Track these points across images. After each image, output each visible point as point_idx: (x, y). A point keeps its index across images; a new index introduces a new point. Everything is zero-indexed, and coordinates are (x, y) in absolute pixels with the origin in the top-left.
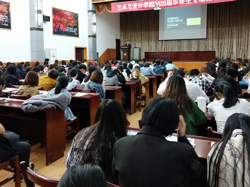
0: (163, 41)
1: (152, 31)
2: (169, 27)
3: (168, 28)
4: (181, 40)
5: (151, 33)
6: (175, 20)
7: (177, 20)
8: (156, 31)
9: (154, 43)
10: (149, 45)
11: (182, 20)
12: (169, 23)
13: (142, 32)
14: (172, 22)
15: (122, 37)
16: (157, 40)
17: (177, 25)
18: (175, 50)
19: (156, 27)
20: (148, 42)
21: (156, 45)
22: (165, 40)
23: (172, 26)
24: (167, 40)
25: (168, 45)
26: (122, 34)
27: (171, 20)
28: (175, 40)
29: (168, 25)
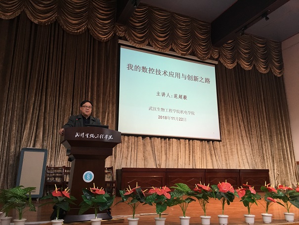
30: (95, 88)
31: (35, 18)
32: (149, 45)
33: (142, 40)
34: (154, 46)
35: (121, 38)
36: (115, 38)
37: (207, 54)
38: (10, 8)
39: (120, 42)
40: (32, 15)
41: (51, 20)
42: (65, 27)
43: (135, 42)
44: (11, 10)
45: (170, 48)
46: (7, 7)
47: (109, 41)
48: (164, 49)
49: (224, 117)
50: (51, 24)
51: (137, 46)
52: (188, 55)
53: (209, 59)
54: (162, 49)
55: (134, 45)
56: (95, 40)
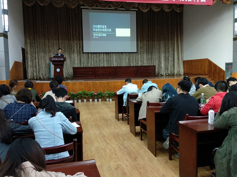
1: (73, 40)
2: (95, 36)
4: (110, 53)
5: (72, 42)
6: (102, 28)
7: (104, 28)
8: (79, 40)
9: (78, 56)
10: (70, 58)
11: (110, 30)
12: (95, 32)
13: (60, 41)
14: (99, 30)
16: (81, 52)
17: (105, 35)
19: (79, 36)
20: (70, 55)
21: (80, 59)
22: (92, 53)
23: (100, 35)
24: (94, 53)
25: (94, 59)
26: (28, 41)
27: (97, 28)
28: (104, 53)
29: (94, 34)
30: (71, 33)
31: (42, 3)
32: (97, 6)
33: (93, 4)
34: (99, 7)
35: (82, 5)
36: (79, 5)
39: (82, 7)
40: (40, 2)
42: (55, 5)
43: (89, 6)
45: (108, 6)
47: (76, 8)
48: (105, 7)
49: (139, 40)
50: (49, 4)
51: (90, 8)
52: (119, 8)
53: (132, 8)
54: (103, 7)
55: (88, 8)
56: (69, 9)
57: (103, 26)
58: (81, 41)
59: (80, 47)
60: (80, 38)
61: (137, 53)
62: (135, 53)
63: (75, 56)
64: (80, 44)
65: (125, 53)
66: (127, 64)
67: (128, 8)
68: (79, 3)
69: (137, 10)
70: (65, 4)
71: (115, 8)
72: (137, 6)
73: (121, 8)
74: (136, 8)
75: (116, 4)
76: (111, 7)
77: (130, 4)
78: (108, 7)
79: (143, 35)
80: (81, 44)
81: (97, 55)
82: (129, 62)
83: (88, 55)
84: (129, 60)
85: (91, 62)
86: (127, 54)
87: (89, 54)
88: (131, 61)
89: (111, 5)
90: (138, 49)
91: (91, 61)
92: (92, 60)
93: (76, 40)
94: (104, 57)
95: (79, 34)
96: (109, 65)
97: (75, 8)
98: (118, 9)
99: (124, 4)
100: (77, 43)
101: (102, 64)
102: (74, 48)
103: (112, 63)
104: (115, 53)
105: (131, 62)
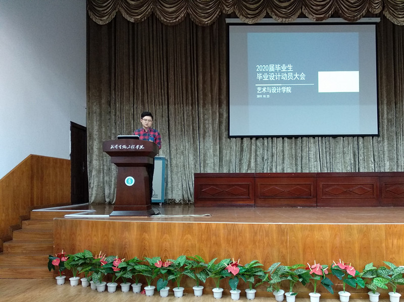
0: (242, 137)
1: (204, 106)
2: (263, 94)
3: (258, 96)
4: (302, 136)
5: (201, 110)
6: (281, 72)
7: (287, 73)
8: (220, 106)
9: (215, 144)
10: (195, 150)
11: (303, 76)
12: (262, 82)
13: (172, 108)
14: (272, 78)
15: (95, 118)
16: (225, 134)
17: (289, 90)
18: (283, 169)
19: (220, 94)
20: (194, 142)
21: (220, 152)
22: (251, 137)
23: (274, 90)
24: (257, 137)
25: (258, 153)
27: (268, 73)
28: (283, 137)
29: (259, 89)
30: (201, 86)
31: (131, 16)
32: (267, 16)
33: (257, 11)
34: (274, 17)
35: (229, 16)
36: (222, 17)
37: (360, 11)
38: (106, 11)
39: (228, 21)
40: (128, 13)
41: (147, 13)
42: (162, 19)
43: (247, 18)
44: (106, 13)
45: (298, 13)
46: (103, 11)
48: (289, 17)
49: (385, 102)
50: (148, 18)
51: (250, 22)
52: (328, 17)
53: (364, 17)
54: (286, 18)
55: (246, 22)
56: (197, 26)
57: (284, 68)
58: (224, 106)
59: (220, 123)
60: (223, 99)
61: (378, 136)
62: (373, 136)
63: (209, 146)
64: (221, 115)
65: (343, 136)
66: (349, 168)
67: (355, 16)
68: (221, 12)
69: (378, 20)
70: (188, 14)
71: (318, 19)
72: (377, 11)
73: (332, 16)
74: (376, 16)
75: (319, 8)
76: (305, 17)
77: (358, 6)
78: (299, 17)
79: (395, 87)
80: (225, 115)
81: (266, 144)
82: (355, 161)
83: (242, 143)
84: (354, 155)
85: (250, 162)
86: (350, 138)
87: (245, 139)
88: (361, 158)
89: (305, 12)
90: (381, 125)
91: (250, 158)
92: (251, 156)
93: (212, 105)
94: (283, 147)
95: (220, 89)
96: (296, 169)
97: (213, 23)
98: (324, 21)
99: (340, 7)
100: (214, 113)
101: (278, 167)
102: (207, 126)
103: (306, 164)
104: (314, 136)
105: (361, 162)
